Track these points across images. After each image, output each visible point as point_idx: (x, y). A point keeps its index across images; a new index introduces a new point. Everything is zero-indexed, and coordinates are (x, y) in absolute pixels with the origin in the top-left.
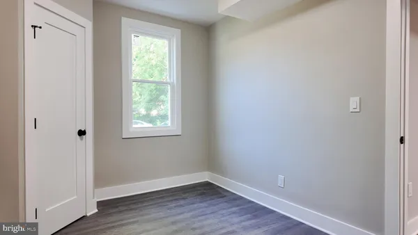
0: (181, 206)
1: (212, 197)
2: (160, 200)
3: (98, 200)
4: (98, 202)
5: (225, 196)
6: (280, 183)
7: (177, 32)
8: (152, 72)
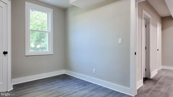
0: (53, 84)
1: (66, 80)
2: (44, 83)
3: (13, 84)
4: (13, 85)
5: (72, 79)
6: (94, 72)
7: (51, 11)
8: (38, 28)
